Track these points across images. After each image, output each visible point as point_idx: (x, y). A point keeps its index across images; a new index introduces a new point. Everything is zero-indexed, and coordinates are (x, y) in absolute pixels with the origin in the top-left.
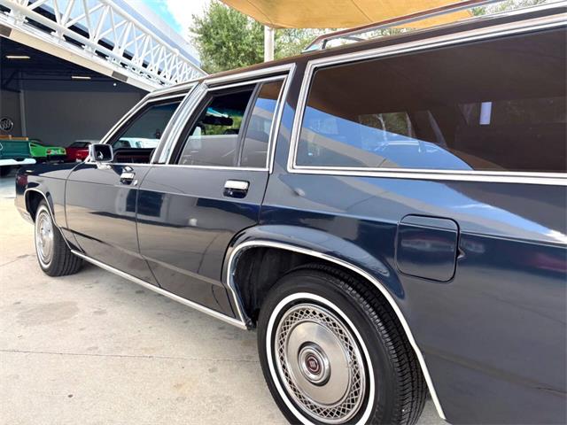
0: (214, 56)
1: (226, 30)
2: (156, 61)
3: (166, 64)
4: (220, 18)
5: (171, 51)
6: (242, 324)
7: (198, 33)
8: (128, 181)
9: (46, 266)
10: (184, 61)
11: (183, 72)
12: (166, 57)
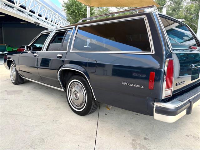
0: (71, 16)
1: (75, 6)
2: (50, 18)
3: (54, 19)
4: (73, 2)
5: (56, 14)
6: (62, 90)
7: (65, 7)
8: (36, 56)
9: (14, 82)
10: (60, 17)
11: (60, 22)
12: (54, 16)
